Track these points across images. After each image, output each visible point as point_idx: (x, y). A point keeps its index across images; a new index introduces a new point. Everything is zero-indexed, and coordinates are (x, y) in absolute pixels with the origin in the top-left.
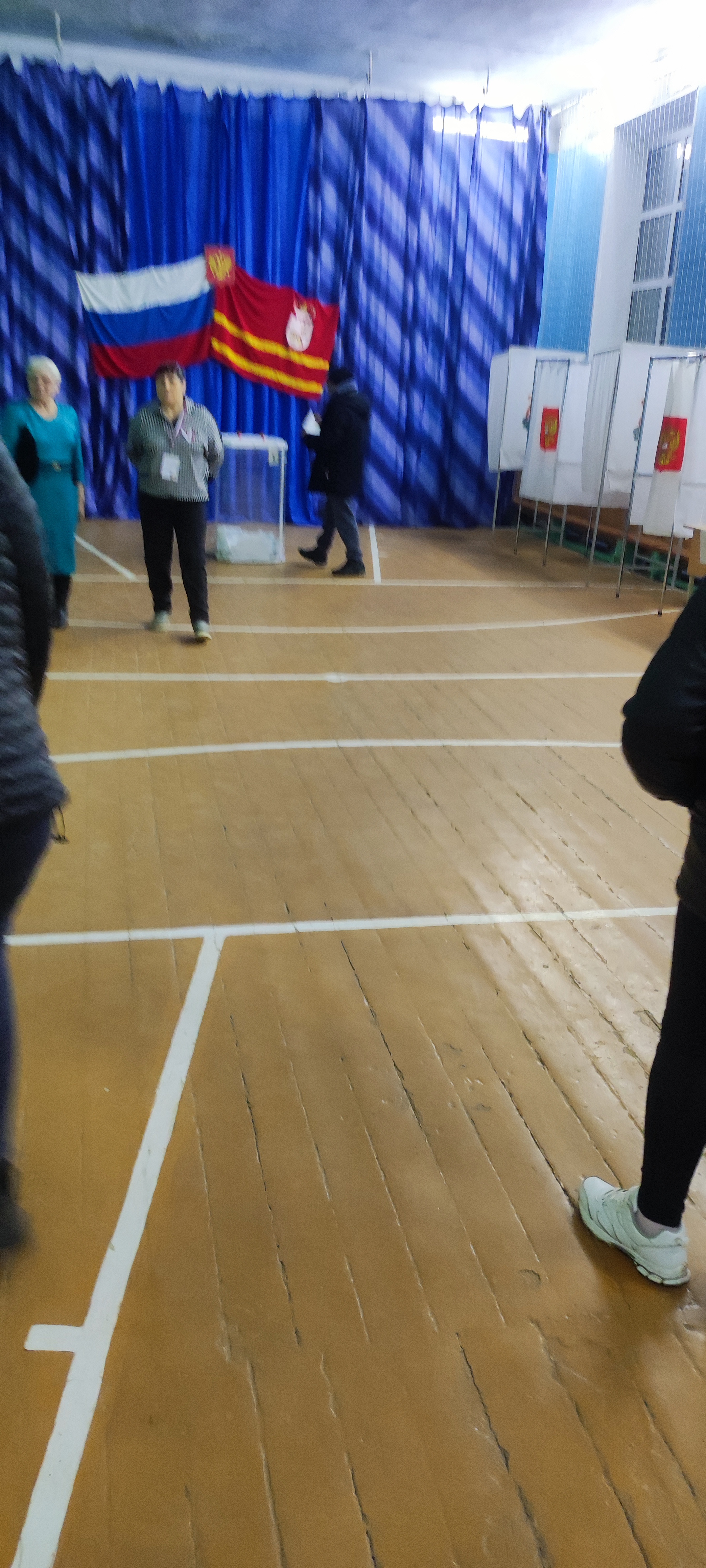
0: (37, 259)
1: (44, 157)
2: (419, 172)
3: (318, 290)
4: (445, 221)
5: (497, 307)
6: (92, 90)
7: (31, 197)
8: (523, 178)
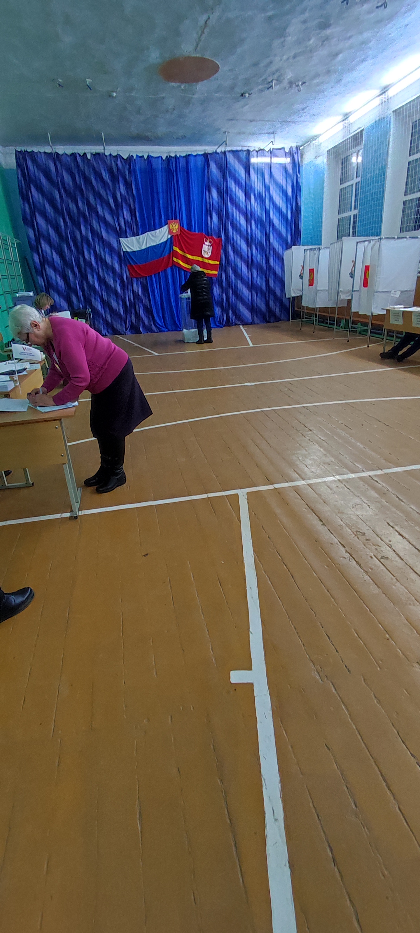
0: (104, 233)
2: (249, 180)
3: (213, 233)
4: (260, 198)
5: (283, 231)
6: (119, 162)
7: (100, 209)
8: (290, 176)
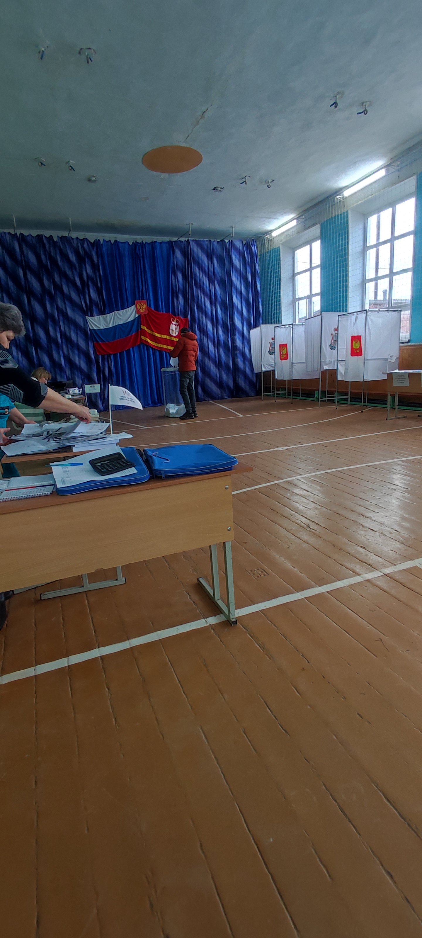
0: (69, 312)
1: (69, 272)
3: (179, 313)
5: (246, 312)
6: (85, 245)
7: (65, 288)
